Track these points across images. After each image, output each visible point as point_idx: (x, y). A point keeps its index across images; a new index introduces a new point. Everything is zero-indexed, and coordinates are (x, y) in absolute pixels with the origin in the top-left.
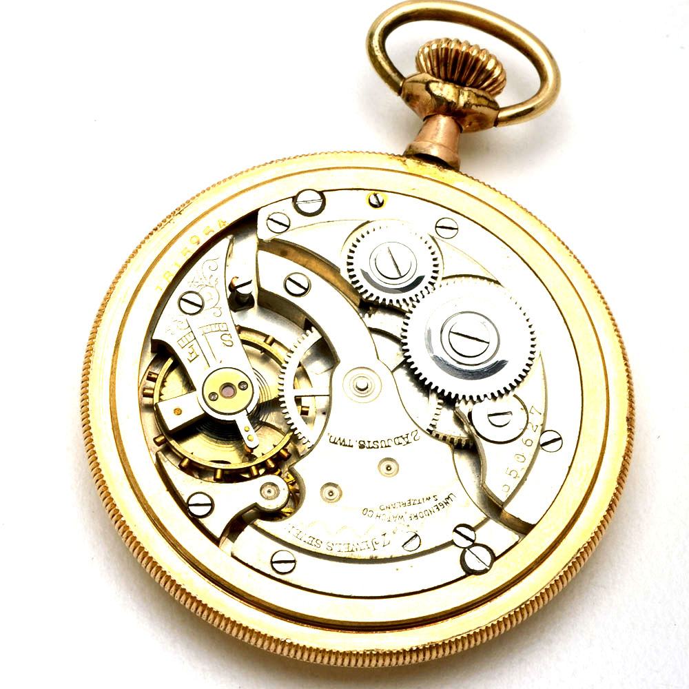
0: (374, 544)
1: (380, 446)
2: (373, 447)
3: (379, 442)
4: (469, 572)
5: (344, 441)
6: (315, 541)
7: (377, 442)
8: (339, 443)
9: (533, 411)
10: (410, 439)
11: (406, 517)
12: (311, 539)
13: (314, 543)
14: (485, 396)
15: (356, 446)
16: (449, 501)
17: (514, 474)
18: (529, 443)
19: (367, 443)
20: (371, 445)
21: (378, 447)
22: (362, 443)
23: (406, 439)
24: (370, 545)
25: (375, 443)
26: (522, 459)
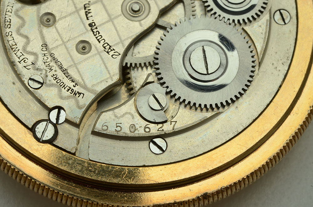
0: (24, 60)
1: (96, 36)
2: (94, 32)
3: (100, 35)
4: (32, 129)
5: (89, 13)
6: (9, 23)
7: (99, 33)
8: (86, 10)
9: (173, 123)
10: (112, 53)
11: (53, 72)
12: (9, 21)
13: (7, 23)
14: (167, 87)
15: (90, 21)
16: (77, 95)
17: (119, 129)
18: (147, 130)
19: (95, 27)
20: (95, 31)
21: (95, 35)
22: (93, 24)
23: (110, 50)
24: (21, 58)
25: (97, 33)
26: (132, 130)
